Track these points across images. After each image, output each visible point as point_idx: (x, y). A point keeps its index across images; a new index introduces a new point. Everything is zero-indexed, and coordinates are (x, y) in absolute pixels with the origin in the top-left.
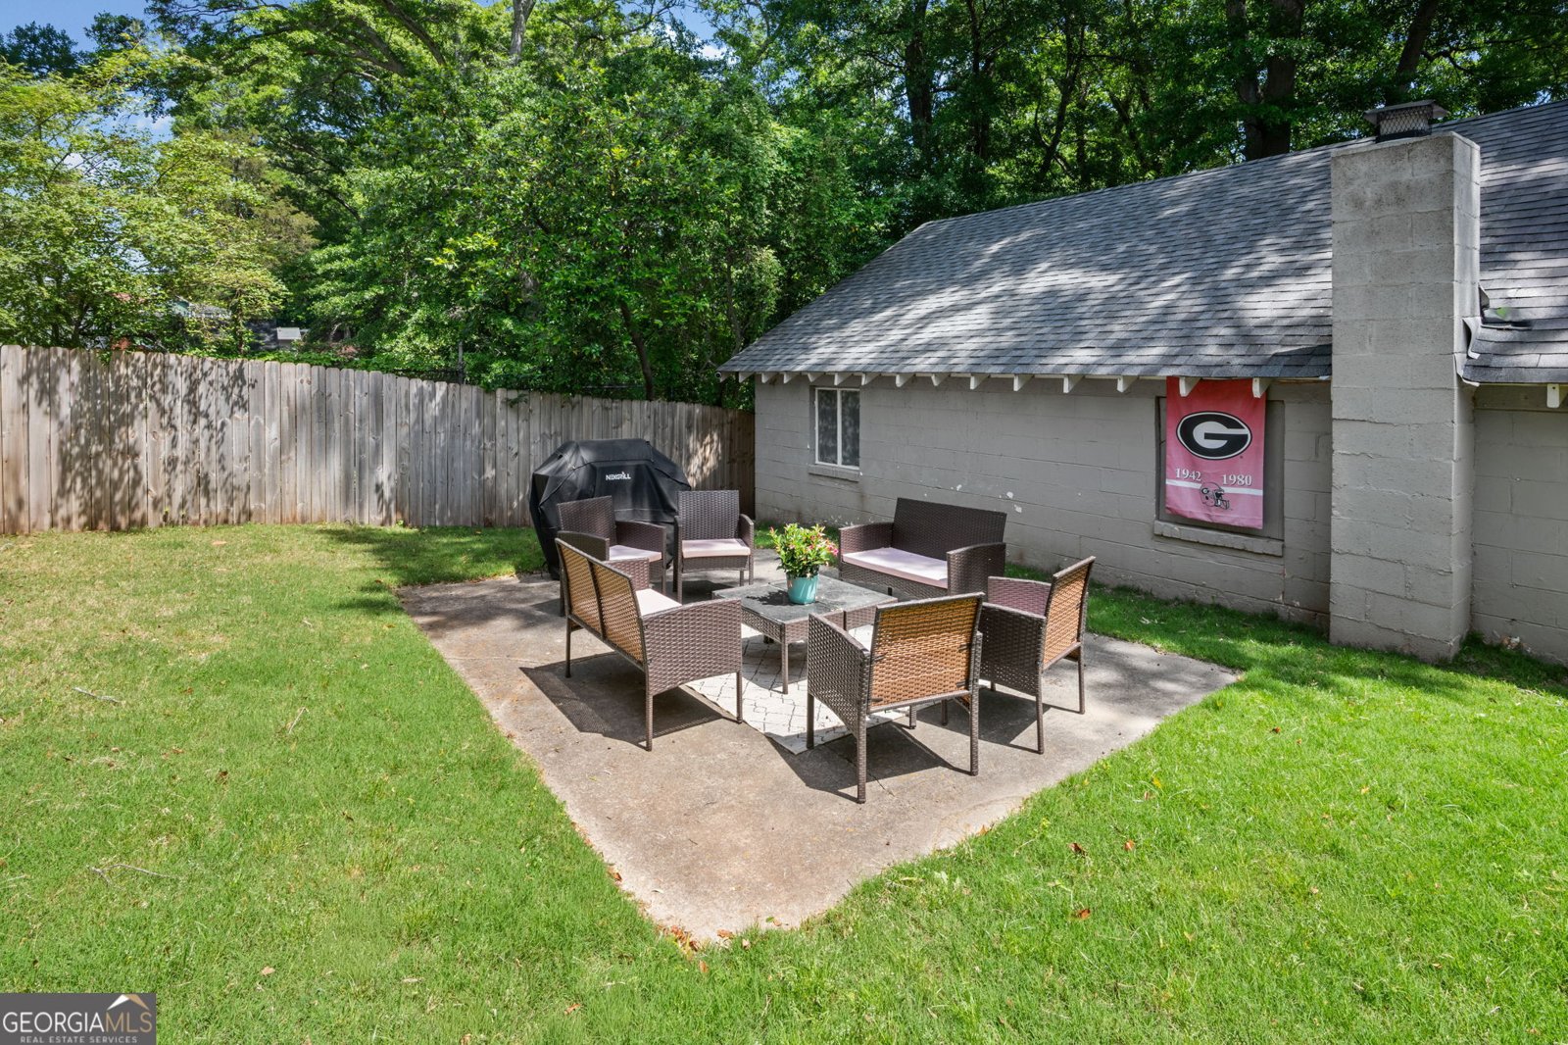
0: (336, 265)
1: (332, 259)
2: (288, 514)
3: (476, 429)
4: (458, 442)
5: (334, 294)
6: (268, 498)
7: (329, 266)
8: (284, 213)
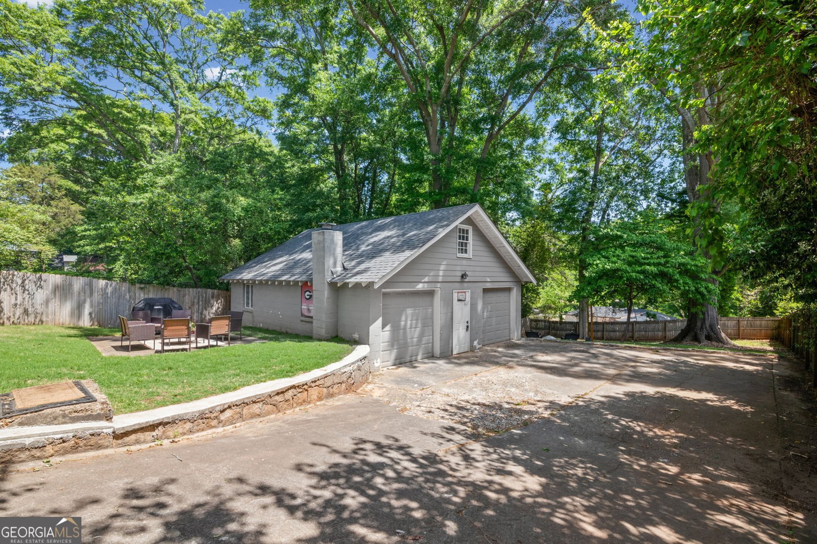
0: (88, 233)
1: (86, 230)
2: (57, 322)
3: (128, 297)
4: (121, 301)
5: (87, 245)
6: (50, 317)
7: (84, 233)
8: (67, 203)
